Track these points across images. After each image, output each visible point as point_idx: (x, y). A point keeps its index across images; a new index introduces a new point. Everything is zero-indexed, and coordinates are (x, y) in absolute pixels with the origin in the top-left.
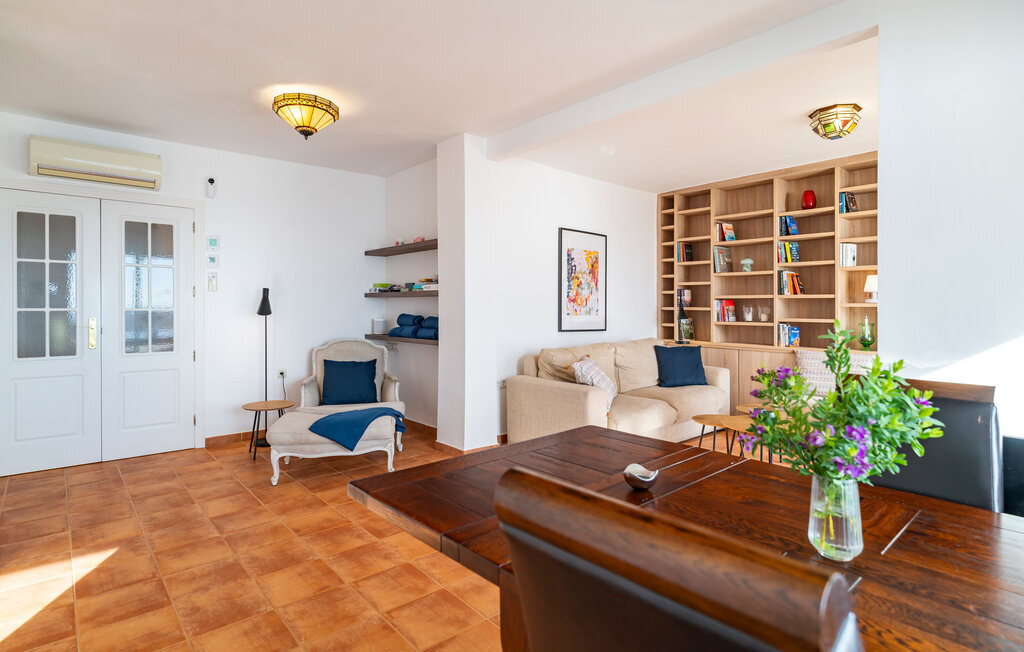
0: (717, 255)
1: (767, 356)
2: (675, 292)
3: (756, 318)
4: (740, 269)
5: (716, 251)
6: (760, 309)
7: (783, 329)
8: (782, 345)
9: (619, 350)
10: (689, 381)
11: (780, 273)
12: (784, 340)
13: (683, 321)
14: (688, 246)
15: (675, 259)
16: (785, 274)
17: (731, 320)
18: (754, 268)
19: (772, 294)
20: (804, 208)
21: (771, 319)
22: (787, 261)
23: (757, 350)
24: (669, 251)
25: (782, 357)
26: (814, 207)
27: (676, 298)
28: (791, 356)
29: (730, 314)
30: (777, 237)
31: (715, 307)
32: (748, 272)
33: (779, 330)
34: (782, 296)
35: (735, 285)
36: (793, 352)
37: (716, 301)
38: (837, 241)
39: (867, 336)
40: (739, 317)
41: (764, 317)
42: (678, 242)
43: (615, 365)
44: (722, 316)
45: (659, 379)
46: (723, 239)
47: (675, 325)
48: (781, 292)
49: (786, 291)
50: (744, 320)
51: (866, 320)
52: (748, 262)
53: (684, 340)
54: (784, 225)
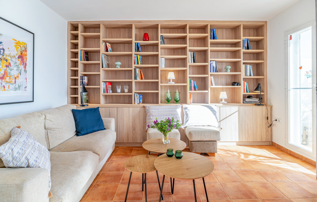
0: (103, 59)
1: (131, 109)
2: (79, 78)
3: (123, 91)
4: (115, 66)
5: (103, 57)
6: (125, 87)
7: (137, 96)
8: (136, 103)
9: (48, 116)
10: (96, 129)
11: (135, 69)
12: (137, 101)
13: (84, 94)
14: (86, 53)
15: (79, 59)
16: (138, 70)
17: (110, 93)
18: (121, 66)
19: (132, 79)
20: (144, 40)
21: (130, 91)
22: (138, 64)
23: (126, 107)
24: (75, 55)
25: (138, 109)
26: (148, 40)
27: (79, 81)
28: (143, 109)
29: (110, 89)
30: (134, 52)
31: (102, 86)
32: (119, 68)
33: (134, 96)
34: (136, 81)
35: (110, 75)
36: (144, 107)
37: (103, 83)
38: (160, 56)
39: (169, 97)
40: (114, 90)
41: (126, 90)
42: (80, 50)
43: (45, 128)
44: (107, 91)
45: (76, 131)
46: (107, 50)
47: (79, 96)
48: (135, 78)
49: (138, 78)
50: (117, 92)
51: (169, 91)
52: (119, 63)
53: (84, 104)
54: (137, 47)
